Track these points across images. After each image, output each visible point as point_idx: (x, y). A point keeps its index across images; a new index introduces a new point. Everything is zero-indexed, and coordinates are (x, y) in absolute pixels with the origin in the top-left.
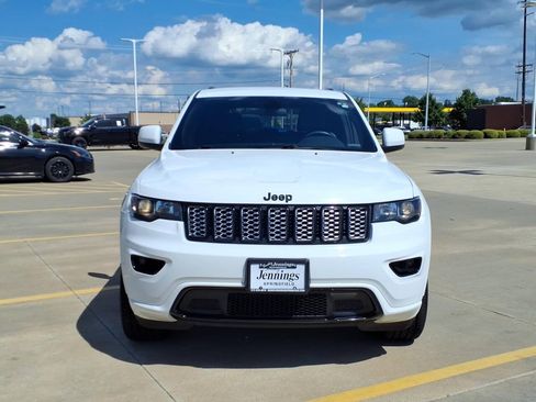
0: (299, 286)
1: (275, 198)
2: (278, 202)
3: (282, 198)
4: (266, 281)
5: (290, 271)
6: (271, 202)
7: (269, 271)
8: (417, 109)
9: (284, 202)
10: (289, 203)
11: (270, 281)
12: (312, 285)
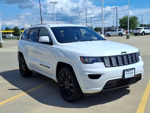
2: (124, 54)
5: (132, 72)
7: (129, 72)
8: (13, 31)
11: (128, 75)
12: (136, 74)
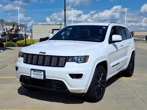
0: (42, 77)
1: (42, 53)
2: (42, 54)
3: (43, 53)
4: (35, 75)
5: (40, 73)
6: (40, 54)
7: (35, 73)
9: (43, 54)
10: (45, 54)
11: (36, 75)
